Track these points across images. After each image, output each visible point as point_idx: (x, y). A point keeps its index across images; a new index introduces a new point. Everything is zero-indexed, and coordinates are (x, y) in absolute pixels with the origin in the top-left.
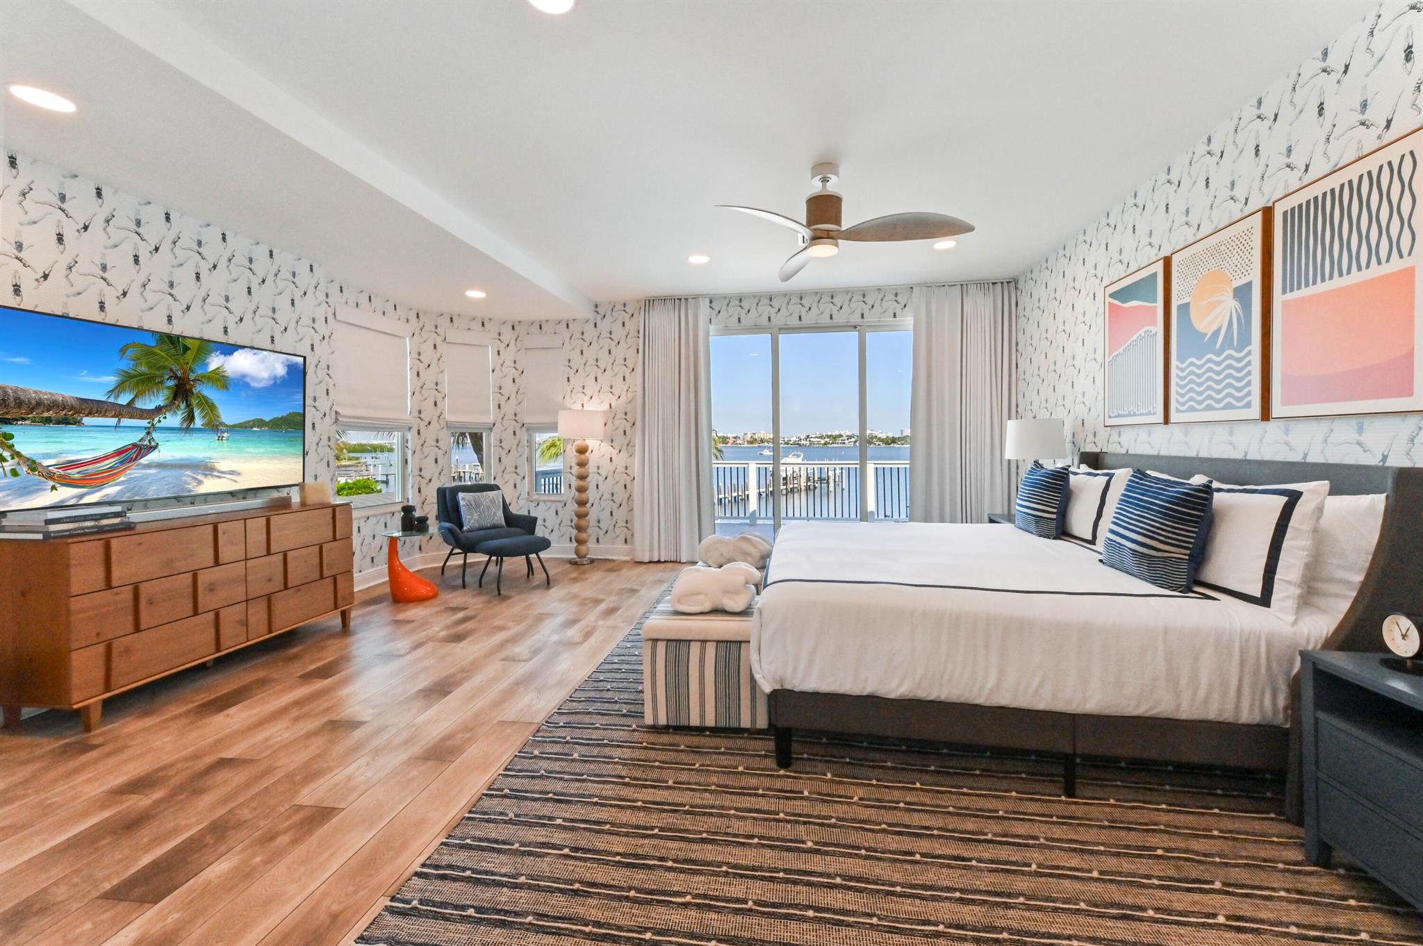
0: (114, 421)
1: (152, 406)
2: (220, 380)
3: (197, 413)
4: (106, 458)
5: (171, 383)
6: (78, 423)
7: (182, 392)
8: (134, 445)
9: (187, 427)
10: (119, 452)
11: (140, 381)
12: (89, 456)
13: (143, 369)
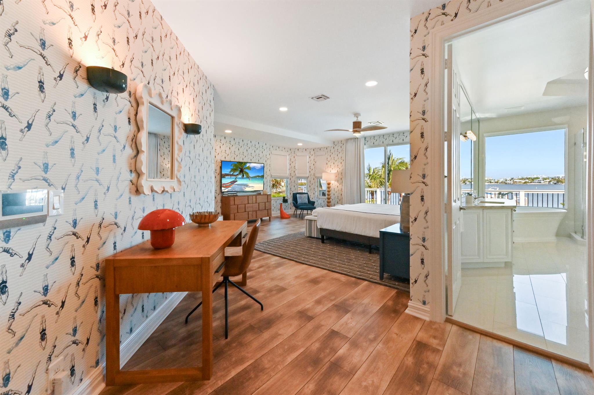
0: (230, 177)
1: (236, 174)
2: (249, 168)
3: (244, 175)
4: (229, 183)
5: (240, 170)
6: (225, 177)
7: (242, 171)
8: (233, 181)
9: (243, 177)
10: (231, 182)
11: (234, 170)
12: (226, 183)
13: (235, 168)
